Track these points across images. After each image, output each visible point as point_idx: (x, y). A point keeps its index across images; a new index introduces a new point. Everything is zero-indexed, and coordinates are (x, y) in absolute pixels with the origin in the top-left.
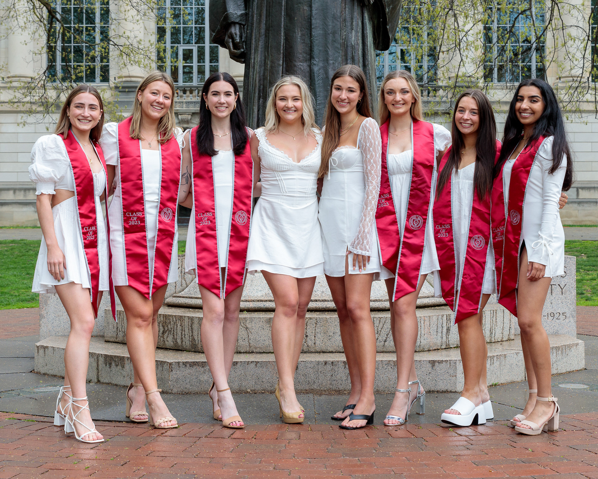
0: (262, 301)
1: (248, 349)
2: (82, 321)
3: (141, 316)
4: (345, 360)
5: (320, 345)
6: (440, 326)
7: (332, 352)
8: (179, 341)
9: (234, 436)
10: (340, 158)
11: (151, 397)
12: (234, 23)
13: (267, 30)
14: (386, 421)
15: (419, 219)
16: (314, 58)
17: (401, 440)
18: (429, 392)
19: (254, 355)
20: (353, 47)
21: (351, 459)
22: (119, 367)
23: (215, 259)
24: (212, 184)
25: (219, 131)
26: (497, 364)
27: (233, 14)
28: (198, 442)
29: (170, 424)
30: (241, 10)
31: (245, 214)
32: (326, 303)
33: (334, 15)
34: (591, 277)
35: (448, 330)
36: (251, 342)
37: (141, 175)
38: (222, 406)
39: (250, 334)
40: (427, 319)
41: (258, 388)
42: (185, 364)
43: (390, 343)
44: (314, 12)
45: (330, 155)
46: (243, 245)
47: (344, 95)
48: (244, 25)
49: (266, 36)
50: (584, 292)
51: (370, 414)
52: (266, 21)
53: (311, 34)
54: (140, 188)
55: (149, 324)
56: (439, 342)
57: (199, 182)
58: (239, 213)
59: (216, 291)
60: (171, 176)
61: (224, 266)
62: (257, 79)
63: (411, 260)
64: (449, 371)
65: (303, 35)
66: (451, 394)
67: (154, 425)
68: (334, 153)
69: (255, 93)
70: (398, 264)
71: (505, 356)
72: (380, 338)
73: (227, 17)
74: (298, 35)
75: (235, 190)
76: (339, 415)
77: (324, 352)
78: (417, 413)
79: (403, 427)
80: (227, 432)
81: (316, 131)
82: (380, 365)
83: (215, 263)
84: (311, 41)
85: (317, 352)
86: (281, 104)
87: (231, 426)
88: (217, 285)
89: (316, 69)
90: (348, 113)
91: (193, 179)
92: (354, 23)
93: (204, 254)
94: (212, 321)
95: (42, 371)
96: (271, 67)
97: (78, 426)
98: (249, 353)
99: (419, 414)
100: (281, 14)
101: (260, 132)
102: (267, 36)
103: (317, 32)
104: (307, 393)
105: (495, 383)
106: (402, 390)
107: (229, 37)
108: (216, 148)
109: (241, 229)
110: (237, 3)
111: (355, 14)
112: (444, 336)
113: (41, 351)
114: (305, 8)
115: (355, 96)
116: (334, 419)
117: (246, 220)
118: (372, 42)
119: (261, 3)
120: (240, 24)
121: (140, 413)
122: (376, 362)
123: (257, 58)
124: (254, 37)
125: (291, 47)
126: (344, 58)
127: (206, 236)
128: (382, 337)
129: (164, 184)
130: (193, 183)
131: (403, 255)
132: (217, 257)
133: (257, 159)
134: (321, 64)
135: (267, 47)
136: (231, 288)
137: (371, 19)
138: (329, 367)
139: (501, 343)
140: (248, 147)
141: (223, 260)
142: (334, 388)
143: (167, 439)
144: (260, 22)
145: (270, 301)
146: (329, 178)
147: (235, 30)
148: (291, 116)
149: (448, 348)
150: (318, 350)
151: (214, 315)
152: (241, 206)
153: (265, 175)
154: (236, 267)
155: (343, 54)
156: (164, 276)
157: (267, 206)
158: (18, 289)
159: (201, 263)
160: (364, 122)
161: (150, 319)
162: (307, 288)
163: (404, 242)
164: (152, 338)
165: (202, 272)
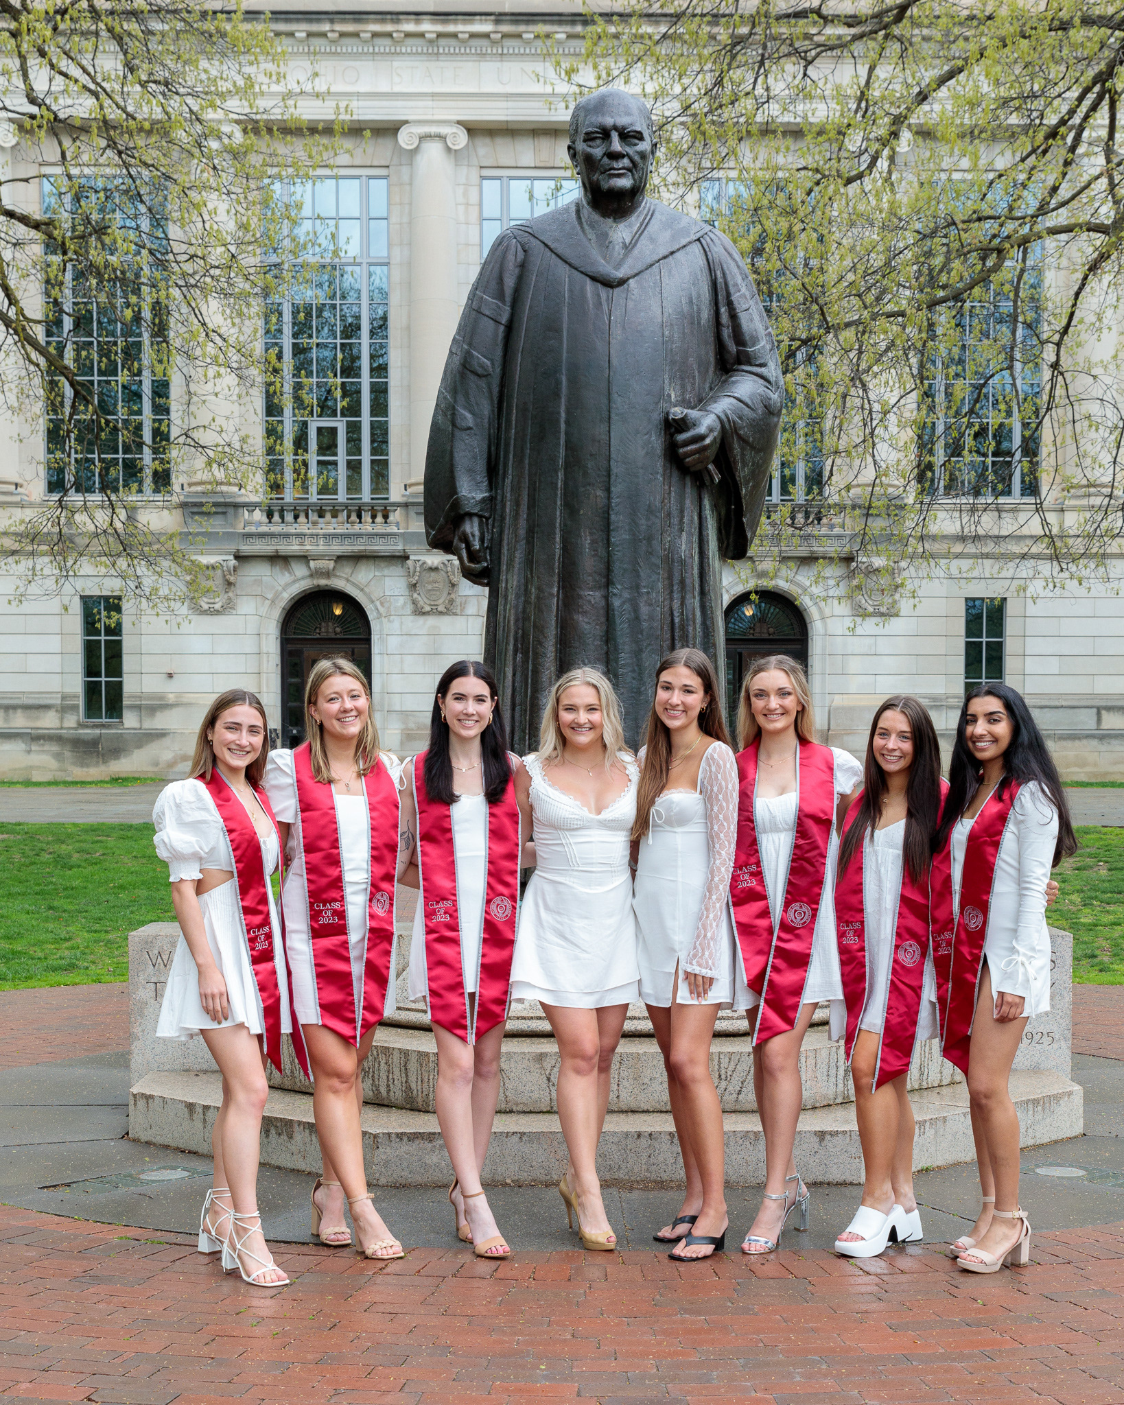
0: (523, 1018)
1: (503, 1106)
2: (248, 1088)
3: (339, 1075)
4: (673, 1129)
5: (627, 1100)
6: (833, 1065)
7: (647, 1112)
8: (383, 1090)
9: (499, 1275)
10: (669, 809)
11: (358, 1208)
12: (470, 515)
13: (531, 531)
14: (745, 1246)
15: (804, 909)
16: (613, 584)
17: (772, 1282)
18: (813, 1185)
19: (514, 1118)
20: (682, 563)
21: (693, 1318)
22: (284, 1137)
23: (458, 979)
24: (451, 853)
25: (461, 760)
26: (930, 1132)
27: (468, 499)
28: (442, 1286)
29: (390, 1251)
30: (482, 491)
31: (508, 903)
32: (635, 1022)
33: (649, 506)
34: (1111, 918)
36: (508, 1093)
37: (337, 840)
38: (473, 1221)
39: (507, 1081)
40: (811, 1055)
41: (524, 1176)
42: (400, 1136)
43: (749, 1097)
44: (614, 501)
45: (652, 802)
46: (504, 954)
47: (676, 698)
48: (487, 519)
49: (528, 542)
50: (1098, 952)
51: (719, 1235)
52: (529, 515)
53: (608, 540)
54: (335, 861)
55: (350, 1088)
56: (831, 1092)
57: (430, 848)
58: (497, 900)
59: (460, 1032)
60: (385, 839)
61: (472, 990)
62: (512, 618)
63: (788, 978)
64: (850, 1149)
65: (593, 542)
66: (851, 1188)
67: (363, 1252)
68: (659, 800)
69: (507, 643)
70: (766, 984)
71: (945, 1118)
72: (730, 1088)
73: (456, 505)
74: (586, 541)
75: (490, 862)
76: (666, 1232)
77: (633, 1112)
78: (796, 1229)
79: (772, 1256)
80: (484, 1267)
81: (627, 757)
82: (732, 1139)
83: (458, 986)
84: (608, 552)
85: (622, 1112)
86: (567, 717)
87: (489, 1254)
88: (463, 1022)
89: (616, 602)
90: (684, 728)
91: (419, 844)
92: (685, 519)
93: (439, 971)
94: (453, 1081)
95: (144, 1138)
96: (538, 598)
97: (245, 1258)
98: (505, 1112)
99: (798, 1230)
100: (555, 503)
101: (531, 761)
102: (530, 542)
103: (620, 537)
105: (926, 1166)
106: (774, 1196)
107: (461, 540)
108: (457, 790)
109: (501, 927)
110: (474, 479)
111: (688, 502)
112: (840, 1082)
113: (141, 1103)
114: (599, 493)
115: (696, 700)
116: (657, 1239)
117: (508, 912)
118: (716, 549)
119: (519, 482)
120: (480, 517)
121: (337, 1230)
122: (725, 1133)
123: (511, 580)
124: (505, 542)
125: (574, 564)
126: (666, 582)
127: (443, 940)
128: (734, 1086)
129: (375, 853)
130: (419, 849)
131: (775, 969)
132: (461, 975)
133: (528, 809)
134: (626, 595)
135: (529, 562)
136: (484, 1025)
137: (715, 507)
138: (644, 1142)
139: (938, 1089)
140: (510, 788)
141: (471, 980)
142: (653, 1177)
143: (390, 1279)
144: (516, 516)
145: (539, 1018)
146: (650, 841)
147: (472, 527)
148: (584, 738)
150: (624, 1108)
151: (458, 1072)
152: (500, 888)
153: (542, 836)
154: (494, 991)
155: (666, 575)
157: (548, 888)
158: (39, 943)
159: (434, 985)
160: (710, 750)
161: (353, 1079)
162: (612, 1021)
163: (776, 947)
164: (354, 1108)
165: (438, 1001)
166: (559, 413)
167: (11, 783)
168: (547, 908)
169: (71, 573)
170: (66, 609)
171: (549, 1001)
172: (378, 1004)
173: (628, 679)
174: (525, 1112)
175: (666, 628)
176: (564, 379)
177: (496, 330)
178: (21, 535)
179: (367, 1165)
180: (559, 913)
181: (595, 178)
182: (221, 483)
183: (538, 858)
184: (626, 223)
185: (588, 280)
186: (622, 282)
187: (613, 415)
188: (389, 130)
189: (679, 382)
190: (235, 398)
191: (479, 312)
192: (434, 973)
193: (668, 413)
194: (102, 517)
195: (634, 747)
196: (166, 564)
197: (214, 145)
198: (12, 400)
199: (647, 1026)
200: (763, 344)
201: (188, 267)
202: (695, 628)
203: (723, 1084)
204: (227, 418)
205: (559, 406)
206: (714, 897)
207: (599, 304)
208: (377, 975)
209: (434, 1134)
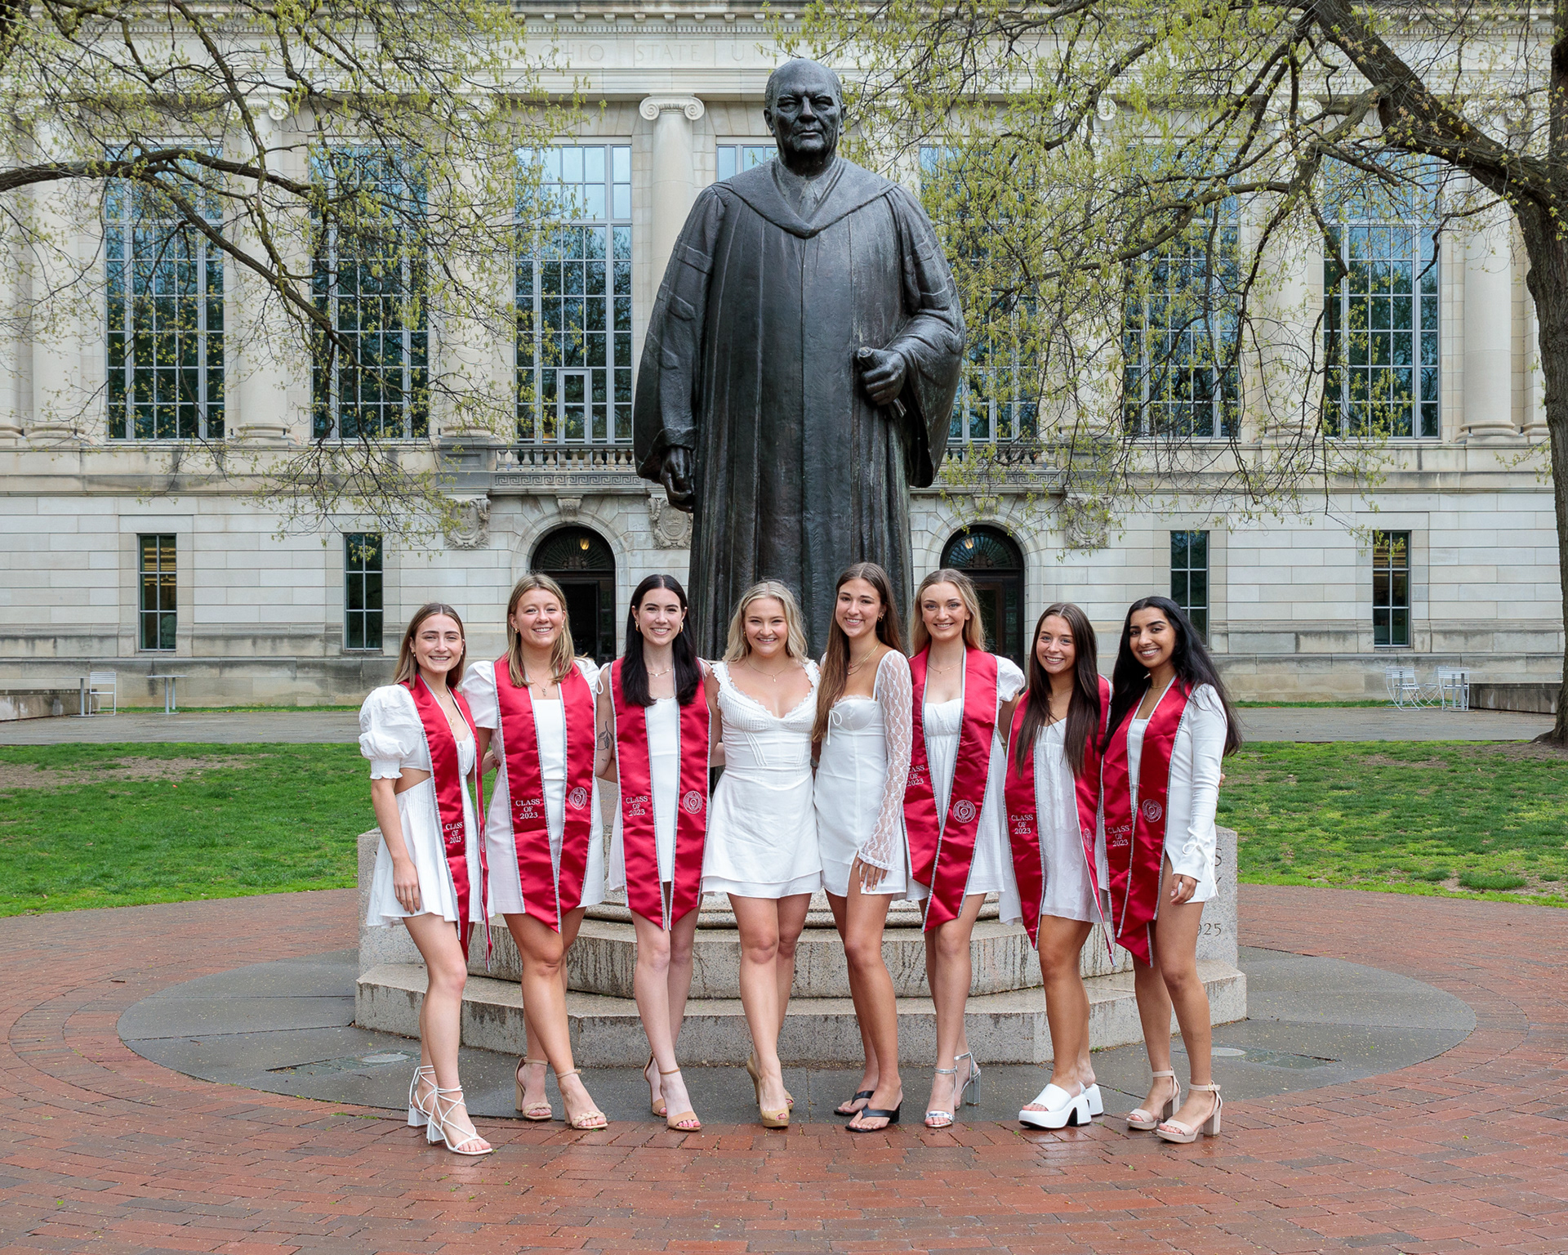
0: (716, 911)
1: (703, 992)
2: (448, 970)
5: (817, 986)
6: (1010, 953)
7: (836, 997)
8: (591, 979)
10: (846, 713)
11: (565, 1081)
12: (676, 447)
13: (731, 461)
14: (928, 1119)
15: (969, 806)
16: (807, 509)
17: (939, 1150)
19: (712, 1003)
20: (871, 489)
21: (863, 1182)
22: (497, 1022)
23: (654, 870)
24: (646, 752)
25: (655, 666)
26: (1099, 1016)
27: (673, 432)
28: (632, 1155)
29: (594, 1122)
30: (686, 425)
31: (699, 797)
33: (840, 437)
34: (1296, 825)
35: (1024, 959)
36: (706, 980)
37: (535, 742)
38: (668, 1096)
39: (705, 969)
41: (720, 1057)
42: (603, 1020)
45: (831, 706)
46: (695, 845)
47: (855, 608)
48: (692, 451)
49: (728, 471)
50: (1281, 856)
51: (894, 1108)
52: (729, 446)
53: (802, 469)
54: (534, 761)
55: (557, 971)
56: (1008, 978)
57: (627, 748)
58: (690, 794)
59: (656, 919)
60: (582, 738)
61: (668, 880)
62: (714, 541)
64: (1023, 1030)
65: (788, 470)
66: (1024, 1067)
67: (569, 1124)
68: (837, 705)
69: (710, 565)
70: (934, 875)
71: (1113, 1002)
72: (914, 975)
73: (663, 437)
74: (781, 470)
75: (682, 759)
76: (846, 1106)
77: (823, 997)
81: (809, 664)
83: (653, 875)
84: (802, 481)
85: (813, 998)
86: (753, 628)
87: (681, 1127)
88: (659, 909)
89: (810, 526)
90: (862, 636)
91: (616, 742)
92: (873, 450)
93: (635, 862)
94: (650, 967)
95: (369, 1025)
96: (737, 522)
97: (450, 1130)
98: (704, 998)
100: (753, 436)
102: (730, 471)
103: (812, 466)
104: (797, 1066)
106: (945, 1071)
107: (667, 470)
108: (653, 694)
109: (693, 820)
110: (679, 415)
111: (875, 434)
112: (1017, 969)
113: (367, 993)
114: (793, 426)
115: (873, 610)
116: (838, 1113)
117: (700, 806)
118: (903, 477)
119: (720, 417)
120: (685, 449)
121: (541, 1105)
123: (713, 507)
124: (708, 471)
125: (770, 490)
126: (856, 507)
127: (639, 832)
129: (571, 752)
130: (617, 749)
131: (942, 862)
132: (655, 865)
133: (716, 712)
134: (819, 519)
135: (729, 490)
136: (679, 912)
137: (902, 439)
138: (831, 1025)
139: (1110, 977)
140: (701, 691)
141: (667, 871)
142: (840, 1057)
144: (717, 448)
146: (830, 742)
147: (677, 458)
148: (769, 648)
149: (1024, 988)
150: (815, 994)
152: (692, 783)
153: (730, 739)
154: (687, 880)
155: (856, 501)
156: (575, 892)
157: (735, 785)
158: (290, 852)
160: (885, 658)
161: (559, 964)
162: (795, 909)
163: (943, 841)
164: (561, 990)
165: (634, 890)
166: (756, 353)
167: (277, 708)
168: (736, 805)
169: (330, 511)
170: (325, 544)
171: (735, 892)
172: (573, 890)
173: (821, 597)
174: (722, 999)
175: (856, 549)
176: (760, 322)
177: (699, 278)
178: (284, 476)
179: (574, 1047)
180: (747, 810)
181: (788, 139)
182: (469, 428)
183: (727, 758)
184: (818, 180)
185: (783, 232)
186: (814, 233)
187: (805, 355)
188: (630, 103)
189: (866, 324)
190: (483, 346)
191: (683, 261)
192: (631, 864)
193: (856, 353)
194: (358, 459)
195: (813, 654)
196: (418, 501)
197: (464, 116)
198: (276, 351)
199: (830, 918)
200: (945, 289)
201: (439, 228)
202: (883, 549)
203: (907, 971)
204: (475, 365)
205: (756, 347)
206: (893, 795)
207: (792, 254)
208: (575, 865)
209: (635, 1018)
